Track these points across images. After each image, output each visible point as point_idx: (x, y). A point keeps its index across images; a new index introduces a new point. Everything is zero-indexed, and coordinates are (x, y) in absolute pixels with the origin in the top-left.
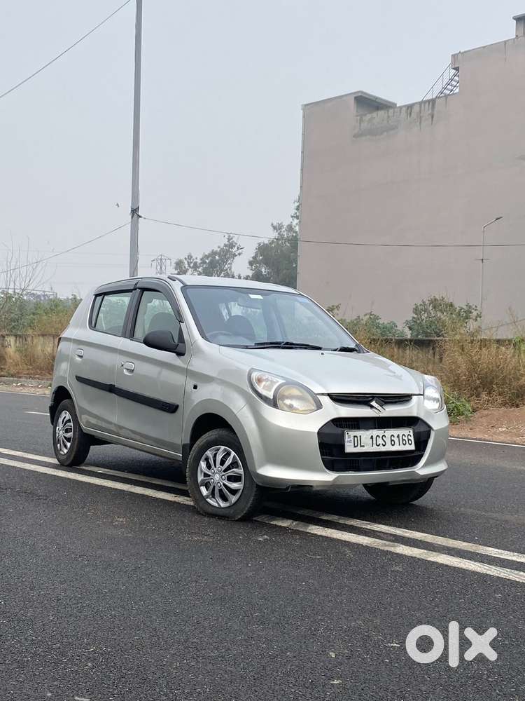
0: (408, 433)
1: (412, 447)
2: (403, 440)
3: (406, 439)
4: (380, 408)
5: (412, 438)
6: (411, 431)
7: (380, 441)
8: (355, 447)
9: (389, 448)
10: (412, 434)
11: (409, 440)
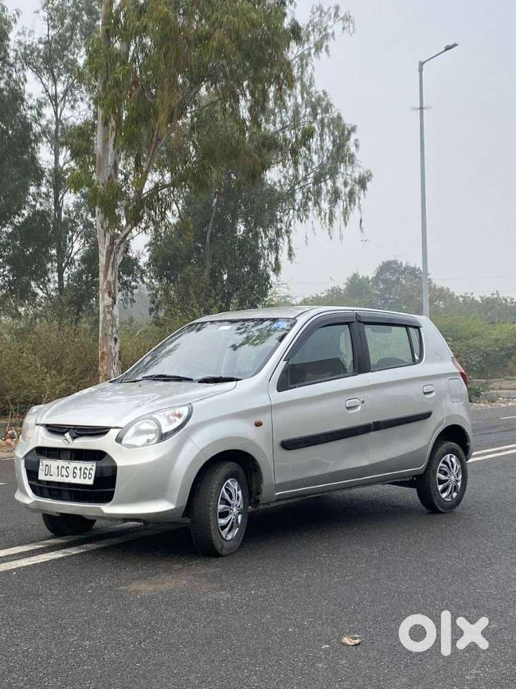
0: (91, 466)
1: (91, 482)
2: (85, 473)
3: (87, 472)
4: (70, 440)
5: (93, 473)
6: (95, 465)
7: (64, 472)
8: (46, 475)
9: (71, 480)
10: (94, 468)
11: (90, 474)
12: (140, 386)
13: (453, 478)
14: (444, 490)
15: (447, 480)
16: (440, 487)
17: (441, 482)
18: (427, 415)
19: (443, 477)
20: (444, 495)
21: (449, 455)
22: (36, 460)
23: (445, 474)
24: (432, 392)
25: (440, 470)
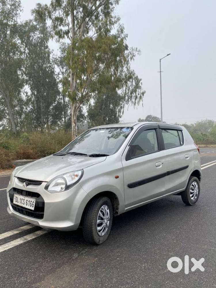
0: (33, 200)
1: (33, 209)
3: (32, 203)
5: (34, 204)
6: (35, 200)
7: (23, 202)
8: (16, 202)
9: (25, 206)
10: (35, 202)
11: (33, 204)
12: (63, 158)
13: (195, 191)
14: (192, 197)
15: (194, 193)
16: (191, 195)
17: (191, 193)
18: (187, 167)
19: (192, 191)
20: (192, 198)
21: (194, 182)
22: (13, 194)
23: (193, 190)
24: (188, 157)
25: (191, 188)
